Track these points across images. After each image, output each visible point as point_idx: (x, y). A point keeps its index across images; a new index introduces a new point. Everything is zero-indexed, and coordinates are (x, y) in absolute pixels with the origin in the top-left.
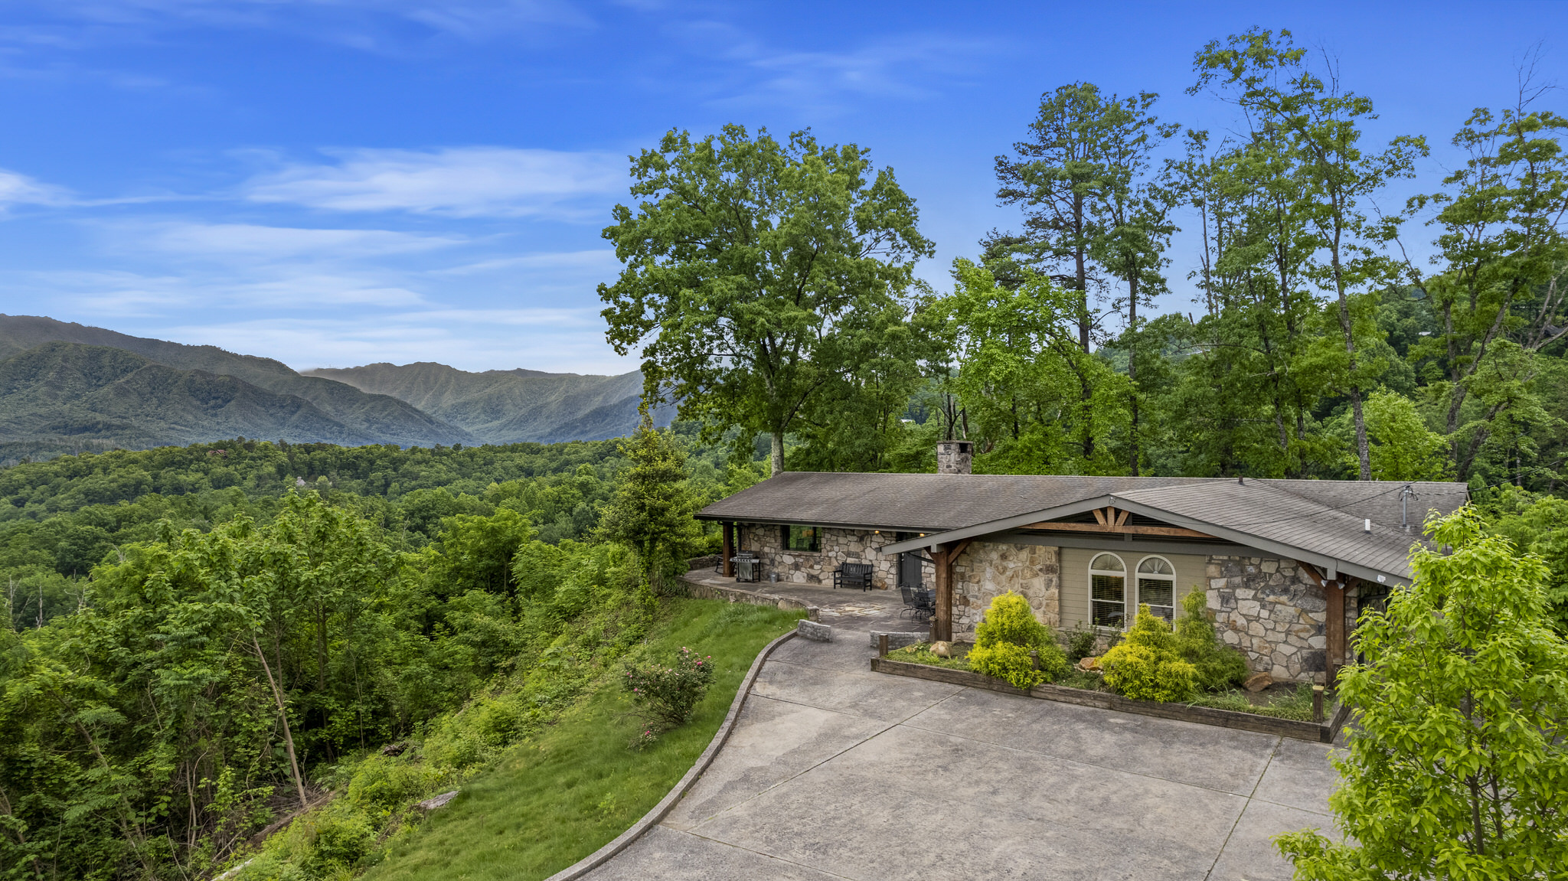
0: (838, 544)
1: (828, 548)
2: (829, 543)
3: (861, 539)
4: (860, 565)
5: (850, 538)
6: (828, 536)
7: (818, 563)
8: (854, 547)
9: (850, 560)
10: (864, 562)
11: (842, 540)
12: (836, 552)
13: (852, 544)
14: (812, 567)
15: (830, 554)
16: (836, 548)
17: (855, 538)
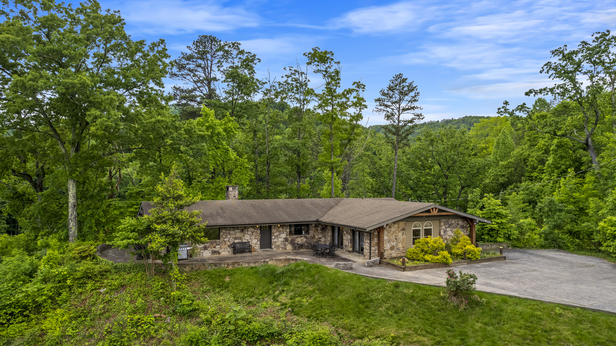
0: (230, 234)
1: (224, 237)
2: (225, 234)
3: (242, 231)
4: (242, 243)
5: (236, 231)
6: (224, 231)
7: (219, 245)
8: (239, 235)
9: (236, 241)
10: (244, 241)
11: (232, 232)
12: (229, 238)
13: (238, 233)
14: (215, 247)
15: (225, 240)
16: (229, 236)
17: (239, 231)
